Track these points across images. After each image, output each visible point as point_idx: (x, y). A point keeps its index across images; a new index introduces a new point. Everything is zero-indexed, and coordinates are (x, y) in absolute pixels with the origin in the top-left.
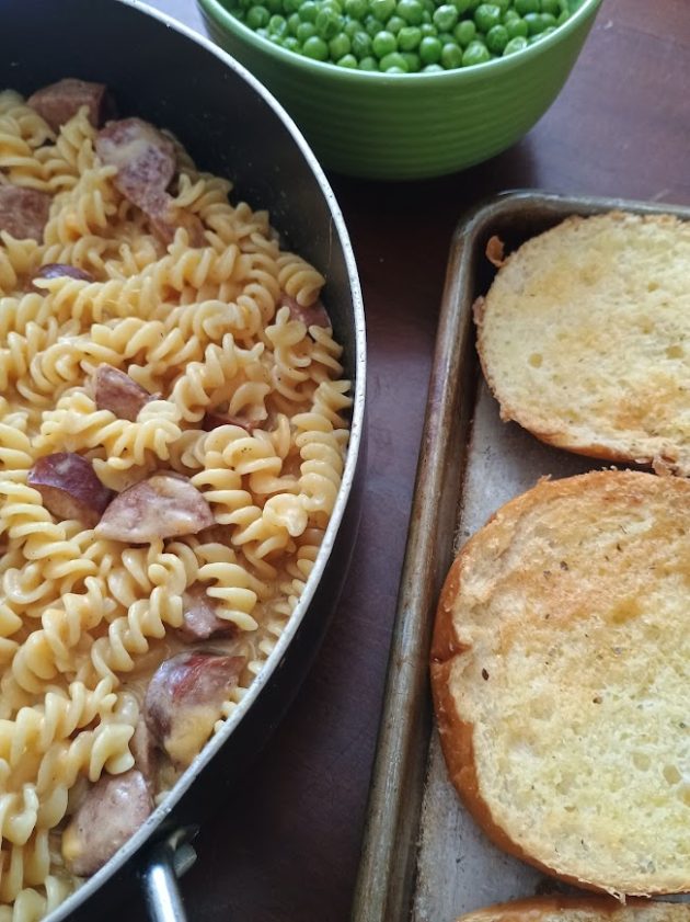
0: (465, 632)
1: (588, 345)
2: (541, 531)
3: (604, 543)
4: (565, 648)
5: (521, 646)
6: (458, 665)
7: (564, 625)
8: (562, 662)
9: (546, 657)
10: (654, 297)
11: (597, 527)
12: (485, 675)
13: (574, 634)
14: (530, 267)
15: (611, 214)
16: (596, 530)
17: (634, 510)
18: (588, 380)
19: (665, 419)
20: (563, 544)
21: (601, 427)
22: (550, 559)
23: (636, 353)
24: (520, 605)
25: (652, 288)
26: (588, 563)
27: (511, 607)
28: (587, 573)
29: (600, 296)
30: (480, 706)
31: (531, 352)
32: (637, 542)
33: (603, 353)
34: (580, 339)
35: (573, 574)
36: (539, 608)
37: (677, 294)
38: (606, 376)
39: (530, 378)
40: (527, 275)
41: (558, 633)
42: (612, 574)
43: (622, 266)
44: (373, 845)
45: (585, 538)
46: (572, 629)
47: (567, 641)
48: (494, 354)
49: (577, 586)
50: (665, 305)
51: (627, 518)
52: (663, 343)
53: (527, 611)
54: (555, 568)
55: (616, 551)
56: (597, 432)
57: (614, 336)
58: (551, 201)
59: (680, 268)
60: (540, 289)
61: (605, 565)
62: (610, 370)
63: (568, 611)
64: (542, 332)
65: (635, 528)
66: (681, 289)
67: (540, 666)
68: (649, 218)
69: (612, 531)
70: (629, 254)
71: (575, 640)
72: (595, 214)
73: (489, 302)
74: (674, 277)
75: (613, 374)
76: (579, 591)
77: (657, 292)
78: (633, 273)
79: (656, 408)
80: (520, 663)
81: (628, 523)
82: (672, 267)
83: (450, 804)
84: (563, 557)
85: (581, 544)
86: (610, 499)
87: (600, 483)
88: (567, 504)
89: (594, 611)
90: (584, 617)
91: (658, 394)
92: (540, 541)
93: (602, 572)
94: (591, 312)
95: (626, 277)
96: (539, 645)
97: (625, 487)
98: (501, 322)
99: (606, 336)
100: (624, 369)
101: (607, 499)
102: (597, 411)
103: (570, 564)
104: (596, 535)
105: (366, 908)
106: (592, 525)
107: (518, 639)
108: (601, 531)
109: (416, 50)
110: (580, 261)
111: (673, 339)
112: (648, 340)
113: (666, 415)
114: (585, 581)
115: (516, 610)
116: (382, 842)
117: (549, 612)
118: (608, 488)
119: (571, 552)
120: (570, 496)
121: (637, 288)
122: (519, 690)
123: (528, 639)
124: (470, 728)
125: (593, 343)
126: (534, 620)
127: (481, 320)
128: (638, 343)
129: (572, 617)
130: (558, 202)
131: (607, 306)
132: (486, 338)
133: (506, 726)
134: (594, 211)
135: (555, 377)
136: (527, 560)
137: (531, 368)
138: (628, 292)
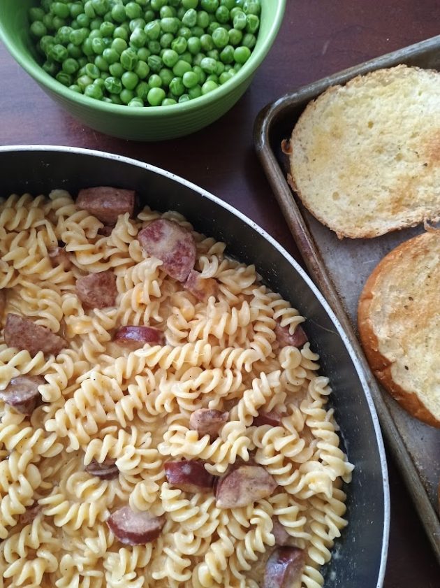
0: (389, 356)
1: (357, 175)
2: (392, 288)
3: (422, 279)
4: (430, 336)
5: (412, 345)
6: (393, 370)
7: (426, 326)
8: (432, 342)
9: (424, 344)
10: (374, 131)
11: (416, 272)
12: (407, 368)
13: (431, 327)
14: (304, 144)
15: (328, 90)
16: (416, 274)
17: (428, 255)
18: (367, 195)
19: (414, 198)
20: (405, 289)
21: (387, 218)
22: (403, 299)
23: (382, 168)
24: (402, 328)
25: (371, 125)
26: (420, 292)
27: (398, 330)
28: (422, 296)
29: (348, 144)
30: (411, 382)
31: (332, 194)
32: (436, 270)
33: (367, 177)
34: (351, 174)
35: (416, 300)
36: (410, 323)
37: (384, 123)
38: (375, 189)
39: (339, 209)
40: (304, 149)
41: (424, 330)
42: (432, 291)
43: (349, 120)
44: (404, 464)
45: (413, 280)
46: (429, 325)
47: (430, 331)
48: (313, 203)
49: (421, 305)
50: (382, 133)
51: (427, 261)
52: (392, 156)
53: (407, 329)
54: (408, 302)
55: (429, 279)
56: (385, 221)
57: (367, 164)
58: (294, 98)
59: (378, 107)
60: (316, 154)
61: (427, 288)
62: (375, 184)
63: (424, 319)
64: (330, 179)
65: (431, 264)
66: (385, 119)
67: (424, 349)
68: (349, 83)
69: (422, 271)
70: (350, 111)
71: (433, 329)
72: (320, 94)
73: (295, 175)
74: (378, 114)
75: (377, 186)
76: (423, 307)
77: (374, 127)
78: (357, 121)
79: (407, 194)
80: (416, 353)
81: (428, 263)
82: (374, 108)
83: (406, 419)
84: (409, 295)
85: (413, 284)
86: (415, 256)
87: (407, 251)
88: (397, 270)
89: (434, 312)
90: (431, 317)
91: (404, 187)
92: (395, 294)
93: (428, 292)
94: (349, 155)
95: (355, 125)
96: (419, 341)
97: (420, 247)
98: (306, 183)
99: (363, 165)
100: (381, 180)
101: (414, 257)
102: (381, 210)
103: (412, 296)
104: (417, 276)
105: (416, 488)
106: (413, 273)
107: (409, 343)
108: (419, 274)
109: (187, 50)
110: (327, 127)
111: (395, 151)
112: (384, 157)
113: (413, 195)
114: (423, 300)
115: (400, 330)
116: (407, 460)
117: (416, 324)
118: (413, 252)
119: (411, 290)
120: (397, 265)
121: (364, 130)
122: (423, 365)
123: (413, 340)
124: (414, 394)
125: (360, 173)
126: (411, 331)
127: (296, 188)
128: (380, 161)
129: (427, 321)
130: (298, 97)
131: (354, 148)
132: (305, 197)
133: (427, 384)
134: (318, 92)
135: (351, 202)
136: (393, 306)
137: (336, 202)
138: (359, 134)
